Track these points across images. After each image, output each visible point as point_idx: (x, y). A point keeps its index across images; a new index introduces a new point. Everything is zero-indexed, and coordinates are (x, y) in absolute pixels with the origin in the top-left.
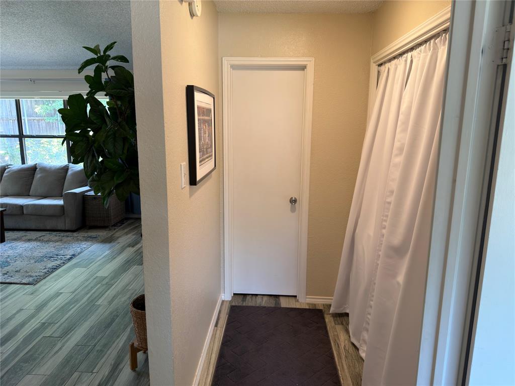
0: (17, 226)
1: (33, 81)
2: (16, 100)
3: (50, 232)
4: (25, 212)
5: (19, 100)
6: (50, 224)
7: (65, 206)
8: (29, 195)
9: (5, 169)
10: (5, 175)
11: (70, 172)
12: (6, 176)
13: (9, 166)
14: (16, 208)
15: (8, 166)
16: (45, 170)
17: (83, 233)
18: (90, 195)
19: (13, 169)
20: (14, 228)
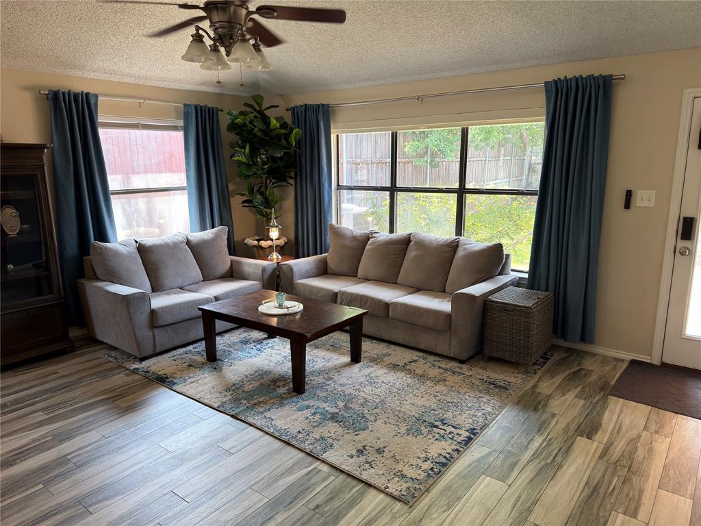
0: (377, 334)
1: (420, 99)
2: (392, 133)
3: (425, 355)
4: (390, 314)
5: (396, 132)
6: (426, 341)
7: (453, 315)
8: (396, 283)
9: (368, 239)
10: (367, 247)
11: (460, 253)
12: (369, 250)
13: (374, 235)
14: (379, 305)
15: (372, 234)
16: (421, 244)
17: (479, 370)
18: (497, 302)
19: (380, 239)
20: (373, 335)
